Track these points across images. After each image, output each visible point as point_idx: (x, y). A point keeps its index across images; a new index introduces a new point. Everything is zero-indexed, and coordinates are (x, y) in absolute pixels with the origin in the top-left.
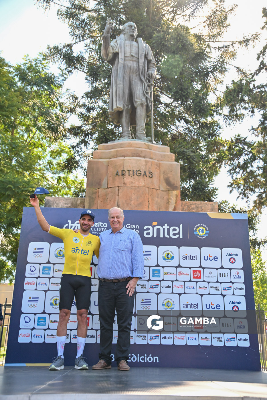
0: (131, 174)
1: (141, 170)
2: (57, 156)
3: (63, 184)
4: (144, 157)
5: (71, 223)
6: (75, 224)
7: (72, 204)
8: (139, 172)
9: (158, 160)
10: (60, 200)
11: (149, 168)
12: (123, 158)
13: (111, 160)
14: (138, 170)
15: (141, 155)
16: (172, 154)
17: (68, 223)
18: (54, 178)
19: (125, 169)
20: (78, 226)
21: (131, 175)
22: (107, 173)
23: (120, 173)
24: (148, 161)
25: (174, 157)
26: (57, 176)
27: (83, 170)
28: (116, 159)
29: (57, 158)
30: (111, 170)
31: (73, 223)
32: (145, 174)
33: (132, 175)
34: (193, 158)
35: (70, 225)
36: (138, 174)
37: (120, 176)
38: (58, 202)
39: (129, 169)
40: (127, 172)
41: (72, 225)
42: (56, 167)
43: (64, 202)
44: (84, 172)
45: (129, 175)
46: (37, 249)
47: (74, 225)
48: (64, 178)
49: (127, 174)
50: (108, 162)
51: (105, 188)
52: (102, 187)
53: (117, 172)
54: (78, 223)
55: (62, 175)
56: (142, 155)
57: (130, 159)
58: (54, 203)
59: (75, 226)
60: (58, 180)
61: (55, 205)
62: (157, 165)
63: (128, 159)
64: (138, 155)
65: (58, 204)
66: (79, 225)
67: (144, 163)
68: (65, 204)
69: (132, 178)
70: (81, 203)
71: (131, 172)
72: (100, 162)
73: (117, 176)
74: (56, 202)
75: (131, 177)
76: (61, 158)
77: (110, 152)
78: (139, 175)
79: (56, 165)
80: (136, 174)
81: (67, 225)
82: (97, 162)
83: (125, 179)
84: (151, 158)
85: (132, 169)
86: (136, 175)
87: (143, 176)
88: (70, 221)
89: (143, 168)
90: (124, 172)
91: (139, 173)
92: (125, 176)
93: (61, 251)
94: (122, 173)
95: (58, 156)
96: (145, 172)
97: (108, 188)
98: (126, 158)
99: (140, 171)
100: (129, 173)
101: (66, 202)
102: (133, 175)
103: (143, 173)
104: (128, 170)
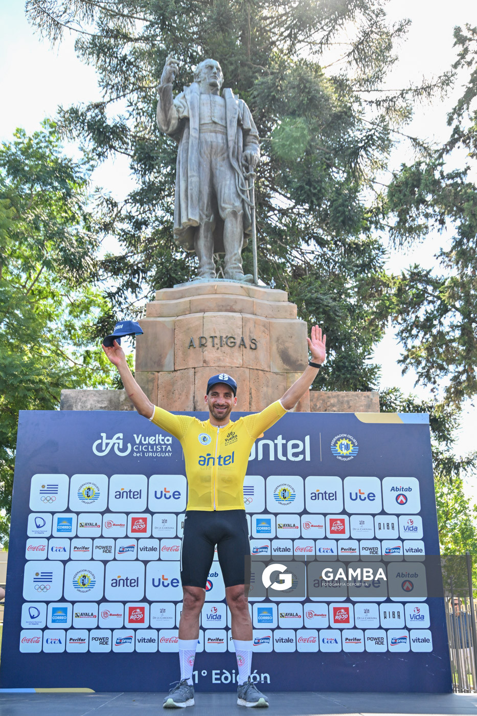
0: (217, 344)
1: (236, 337)
2: (81, 312)
3: (94, 364)
4: (240, 312)
6: (114, 440)
7: (110, 401)
8: (232, 340)
9: (266, 317)
10: (88, 395)
11: (250, 332)
12: (201, 314)
13: (180, 318)
14: (230, 335)
15: (234, 307)
16: (292, 304)
17: (101, 438)
18: (78, 355)
19: (206, 335)
20: (119, 444)
21: (216, 346)
22: (173, 343)
23: (196, 343)
24: (248, 320)
25: (296, 311)
26: (82, 350)
28: (188, 316)
29: (83, 316)
30: (180, 336)
31: (109, 437)
32: (243, 344)
33: (219, 345)
36: (229, 344)
37: (197, 348)
38: (84, 399)
39: (213, 335)
40: (210, 340)
41: (108, 441)
42: (80, 332)
43: (95, 398)
45: (213, 346)
46: (47, 487)
47: (111, 442)
48: (95, 353)
49: (209, 344)
50: (175, 322)
51: (169, 372)
52: (165, 369)
53: (191, 342)
55: (92, 348)
56: (237, 307)
57: (215, 317)
58: (78, 400)
60: (85, 358)
61: (80, 404)
62: (264, 326)
63: (211, 317)
64: (229, 308)
65: (85, 402)
66: (121, 442)
67: (240, 323)
68: (98, 402)
69: (219, 351)
71: (217, 341)
72: (159, 322)
73: (191, 348)
74: (80, 399)
75: (218, 349)
76: (89, 316)
77: (176, 305)
78: (233, 344)
79: (80, 329)
80: (227, 344)
81: (99, 441)
82: (155, 324)
83: (206, 353)
84: (253, 314)
85: (218, 335)
86: (226, 346)
87: (240, 347)
88: (104, 435)
89: (240, 331)
90: (204, 341)
91: (232, 342)
92: (205, 349)
93: (89, 489)
94: (200, 342)
95: (84, 312)
96: (243, 340)
97: (175, 371)
98: (207, 314)
99: (234, 339)
100: (213, 341)
101: (100, 399)
102: (221, 346)
103: (238, 341)
104: (212, 337)
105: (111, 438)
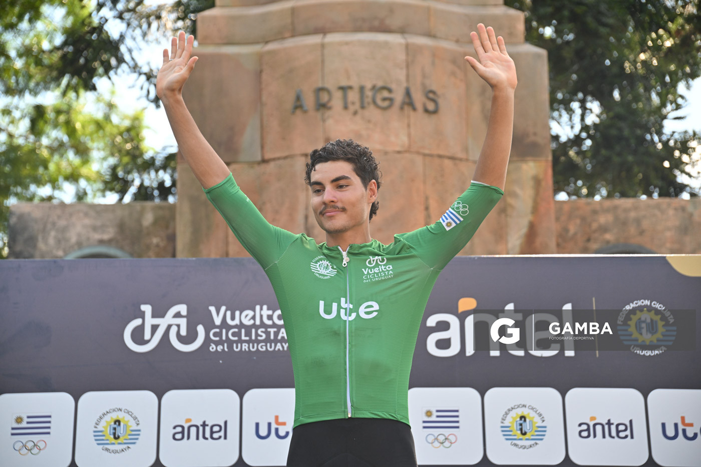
0: (353, 103)
1: (393, 86)
2: (20, 18)
3: (53, 135)
4: (402, 31)
5: (154, 316)
6: (169, 319)
7: (121, 227)
8: (386, 94)
9: (457, 41)
10: (71, 215)
11: (424, 76)
12: (316, 39)
13: (271, 47)
14: (380, 84)
15: (388, 22)
16: (513, 12)
17: (142, 315)
18: (17, 114)
19: (330, 84)
20: (178, 326)
21: (352, 108)
22: (258, 101)
23: (309, 101)
24: (419, 49)
25: (521, 27)
27: (143, 78)
28: (290, 43)
29: (24, 25)
30: (273, 87)
31: (159, 313)
32: (409, 102)
33: (357, 106)
34: (600, 13)
35: (150, 321)
36: (379, 102)
37: (312, 113)
38: (62, 223)
39: (344, 83)
40: (338, 95)
41: (156, 321)
42: (19, 64)
43: (87, 221)
44: (146, 85)
45: (346, 107)
46: (26, 420)
47: (163, 323)
48: (58, 112)
49: (337, 101)
50: (260, 56)
51: (251, 164)
52: (243, 157)
53: (298, 98)
54: (178, 315)
55: (49, 98)
56: (395, 21)
57: (347, 43)
58: (49, 226)
59: (169, 327)
60: (34, 122)
61: (53, 233)
62: (454, 62)
63: (341, 44)
64: (376, 23)
65: (65, 230)
66: (183, 322)
67: (402, 56)
68: (95, 229)
69: (358, 117)
71: (353, 96)
72: (228, 57)
73: (298, 112)
74: (54, 224)
75: (355, 113)
76: (40, 25)
77: (264, 17)
78: (386, 104)
79: (20, 55)
80: (374, 102)
81: (138, 322)
83: (330, 122)
84: (430, 35)
85: (354, 82)
86: (372, 107)
87: (402, 108)
88: (147, 309)
89: (401, 75)
90: (324, 97)
91: (384, 99)
92: (328, 113)
93: (118, 422)
94: (317, 98)
95: (27, 17)
96: (408, 93)
97: (264, 161)
98: (331, 38)
99: (390, 90)
100: (345, 98)
101: (98, 223)
102: (363, 107)
103: (399, 96)
104: (342, 88)
105: (162, 315)
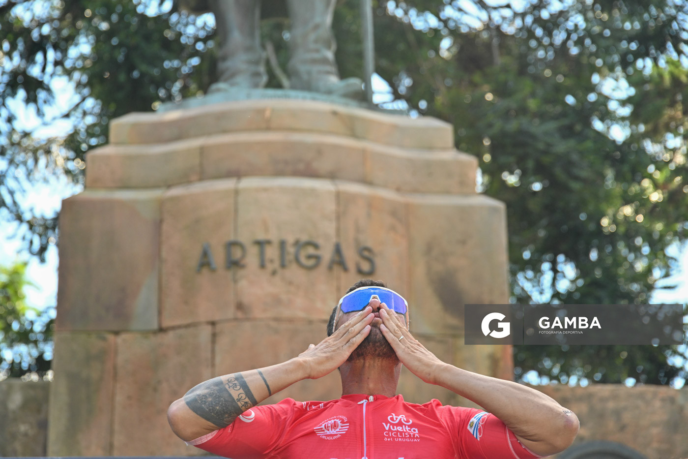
0: (272, 261)
1: (320, 241)
4: (332, 176)
8: (311, 251)
9: (398, 190)
11: (358, 230)
13: (174, 192)
14: (304, 238)
15: (315, 165)
16: (465, 157)
19: (244, 238)
21: (270, 267)
22: (157, 256)
23: (218, 258)
24: (353, 198)
27: (25, 227)
28: (198, 188)
30: (175, 240)
32: (339, 261)
33: (276, 264)
36: (303, 260)
37: (221, 272)
39: (261, 236)
40: (253, 251)
44: (29, 235)
45: (262, 266)
49: (252, 259)
50: (161, 204)
51: (146, 333)
52: (135, 325)
53: (205, 254)
56: (324, 165)
57: (266, 190)
62: (394, 213)
63: (258, 190)
64: (301, 167)
67: (331, 207)
69: (277, 278)
70: (25, 405)
71: (272, 252)
72: (122, 204)
73: (205, 271)
75: (274, 273)
77: (167, 157)
78: (311, 262)
80: (297, 260)
82: (108, 207)
83: (243, 284)
84: (365, 181)
85: (273, 236)
86: (294, 266)
87: (330, 268)
89: (330, 228)
90: (237, 253)
91: (310, 257)
92: (241, 273)
94: (228, 254)
96: (338, 250)
97: (162, 330)
98: (247, 183)
99: (316, 246)
100: (262, 254)
102: (283, 266)
103: (327, 254)
104: (259, 243)
